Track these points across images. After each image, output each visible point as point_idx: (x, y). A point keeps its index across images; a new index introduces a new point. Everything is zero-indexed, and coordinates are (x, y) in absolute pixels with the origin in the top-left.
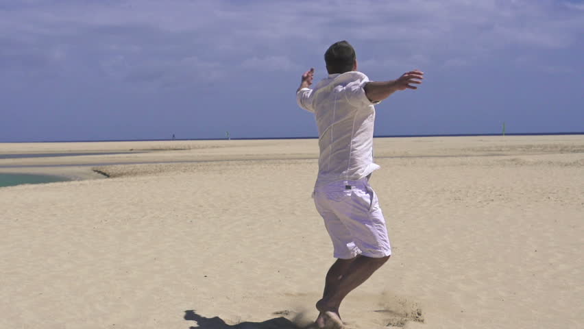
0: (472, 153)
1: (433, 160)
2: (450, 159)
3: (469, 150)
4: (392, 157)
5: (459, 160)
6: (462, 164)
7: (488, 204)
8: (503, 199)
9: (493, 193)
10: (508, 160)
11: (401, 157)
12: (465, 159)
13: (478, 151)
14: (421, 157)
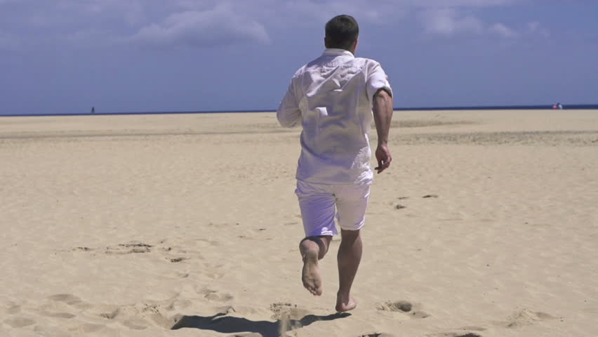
0: (256, 129)
1: (218, 137)
2: (236, 135)
3: (254, 126)
4: (176, 134)
5: (244, 137)
6: (247, 141)
7: (272, 181)
8: (288, 176)
9: (278, 170)
10: (293, 137)
11: (185, 134)
12: (249, 136)
13: (263, 127)
14: (207, 133)
